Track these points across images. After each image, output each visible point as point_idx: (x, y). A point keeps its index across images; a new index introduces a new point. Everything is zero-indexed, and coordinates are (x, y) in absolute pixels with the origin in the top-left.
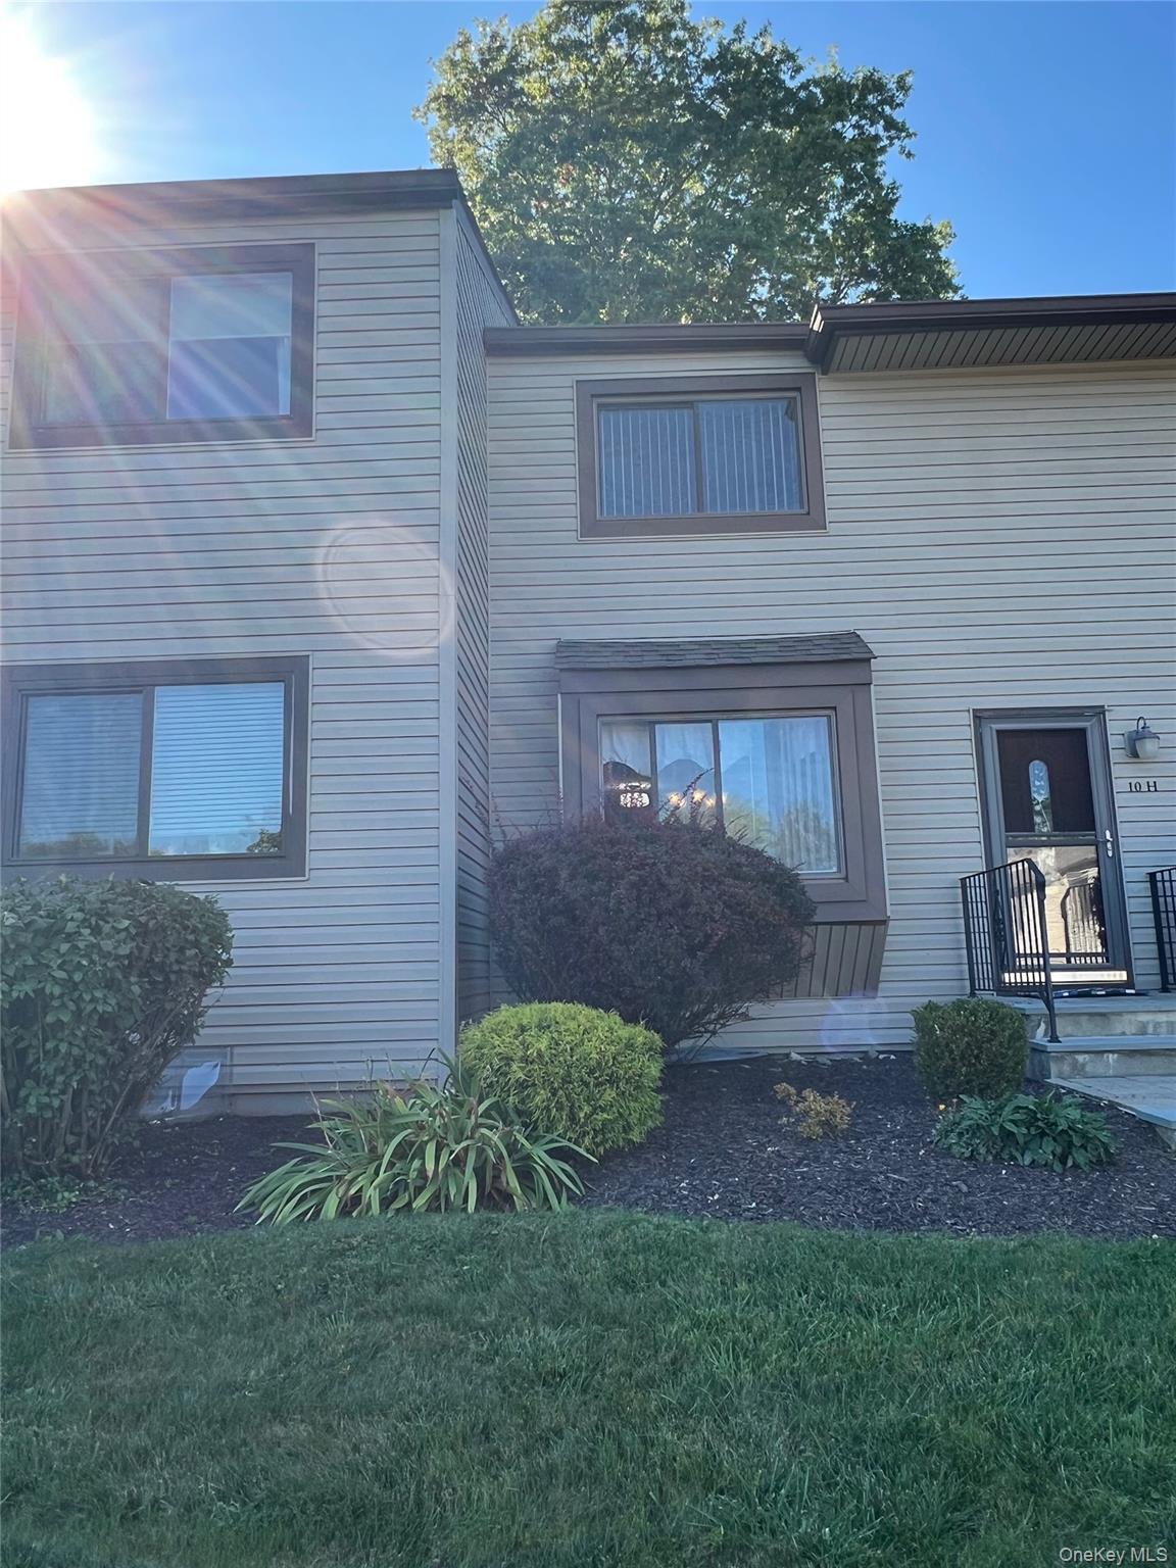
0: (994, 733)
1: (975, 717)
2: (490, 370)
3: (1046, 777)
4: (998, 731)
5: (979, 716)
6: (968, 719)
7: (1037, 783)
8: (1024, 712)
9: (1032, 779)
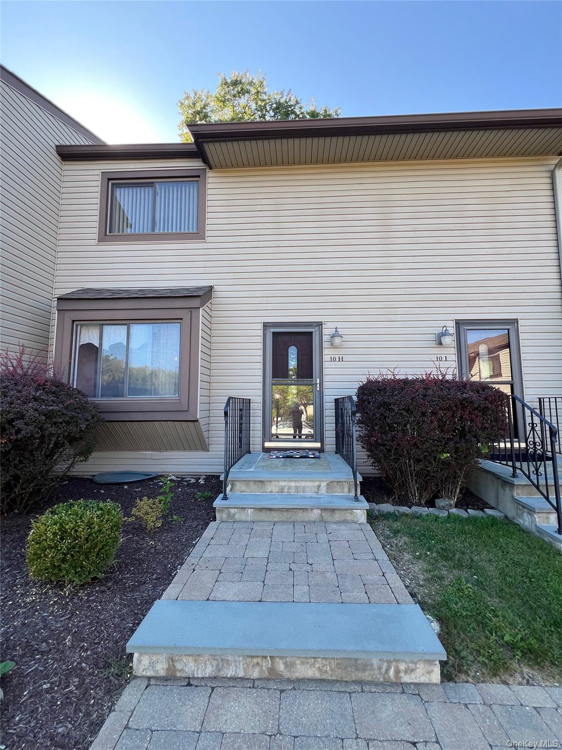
0: (271, 333)
1: (264, 326)
2: (65, 167)
3: (296, 354)
4: (274, 333)
5: (266, 326)
6: (261, 326)
7: (292, 356)
8: (285, 324)
9: (289, 354)
